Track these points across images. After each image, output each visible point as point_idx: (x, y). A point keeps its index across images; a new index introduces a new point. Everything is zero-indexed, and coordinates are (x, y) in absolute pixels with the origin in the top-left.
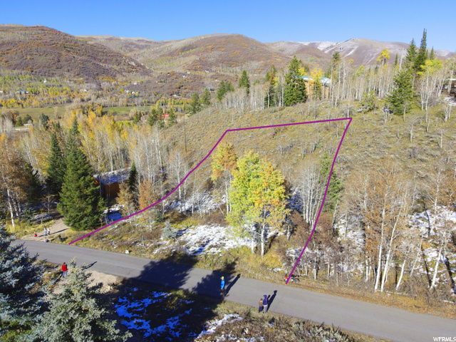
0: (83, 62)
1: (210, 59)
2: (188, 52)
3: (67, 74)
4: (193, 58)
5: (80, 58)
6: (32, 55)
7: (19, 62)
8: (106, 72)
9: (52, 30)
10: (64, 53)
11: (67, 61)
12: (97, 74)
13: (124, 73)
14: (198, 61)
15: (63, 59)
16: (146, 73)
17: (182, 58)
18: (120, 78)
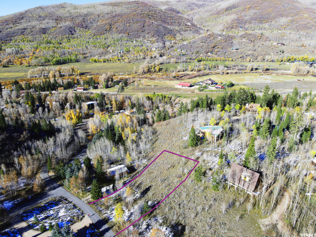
0: (158, 26)
1: (246, 18)
3: (147, 36)
6: (129, 23)
8: (170, 32)
9: (143, 3)
10: (147, 20)
11: (148, 26)
12: (165, 34)
13: (182, 32)
14: (236, 20)
17: (225, 17)
18: (178, 37)
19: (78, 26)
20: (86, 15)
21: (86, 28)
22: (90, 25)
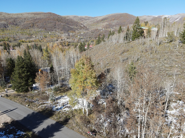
0: (64, 25)
1: (113, 24)
2: (104, 21)
3: (58, 30)
4: (106, 23)
5: (63, 24)
6: (46, 23)
7: (41, 26)
8: (71, 29)
9: (54, 14)
10: (57, 22)
11: (58, 25)
12: (69, 30)
13: (78, 30)
14: (108, 24)
15: (57, 24)
16: (87, 29)
17: (102, 24)
18: (77, 32)
19: (10, 23)
20: (16, 18)
21: (16, 25)
22: (19, 24)
